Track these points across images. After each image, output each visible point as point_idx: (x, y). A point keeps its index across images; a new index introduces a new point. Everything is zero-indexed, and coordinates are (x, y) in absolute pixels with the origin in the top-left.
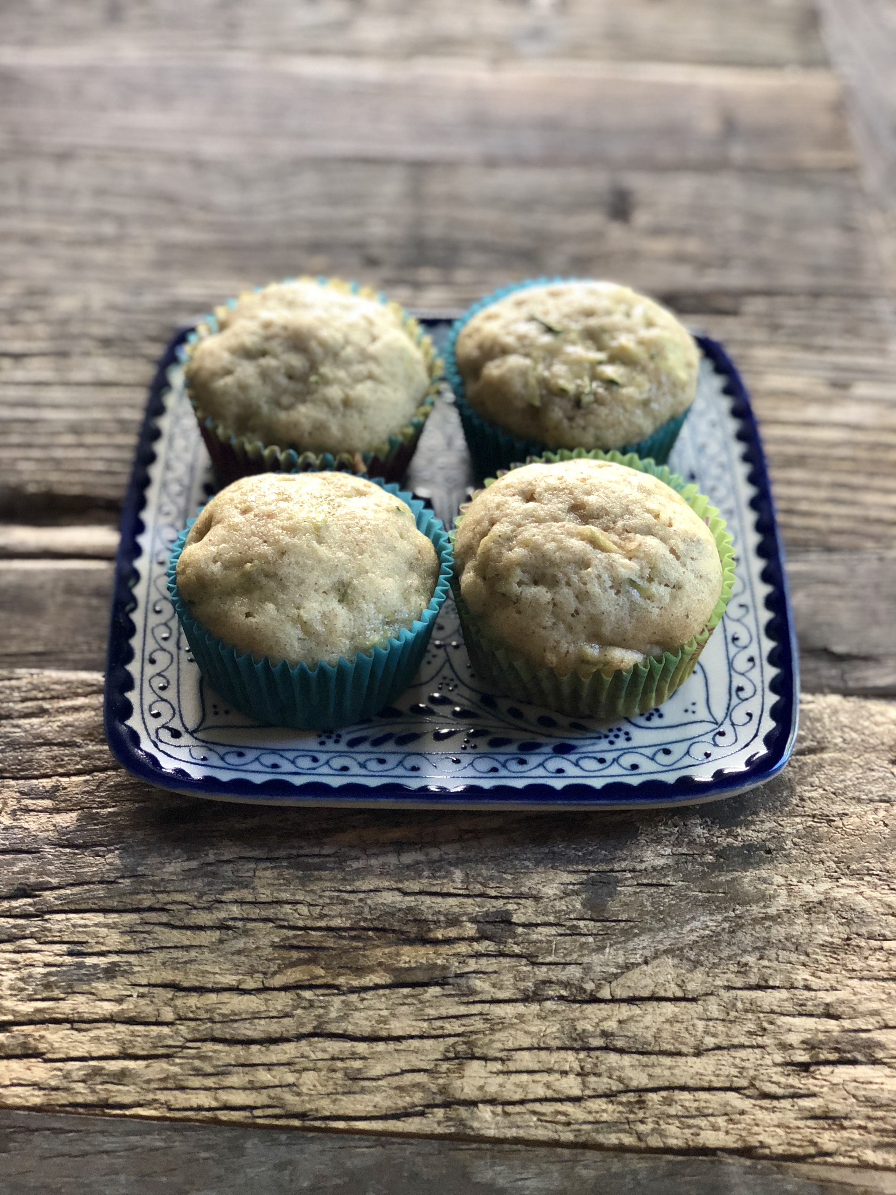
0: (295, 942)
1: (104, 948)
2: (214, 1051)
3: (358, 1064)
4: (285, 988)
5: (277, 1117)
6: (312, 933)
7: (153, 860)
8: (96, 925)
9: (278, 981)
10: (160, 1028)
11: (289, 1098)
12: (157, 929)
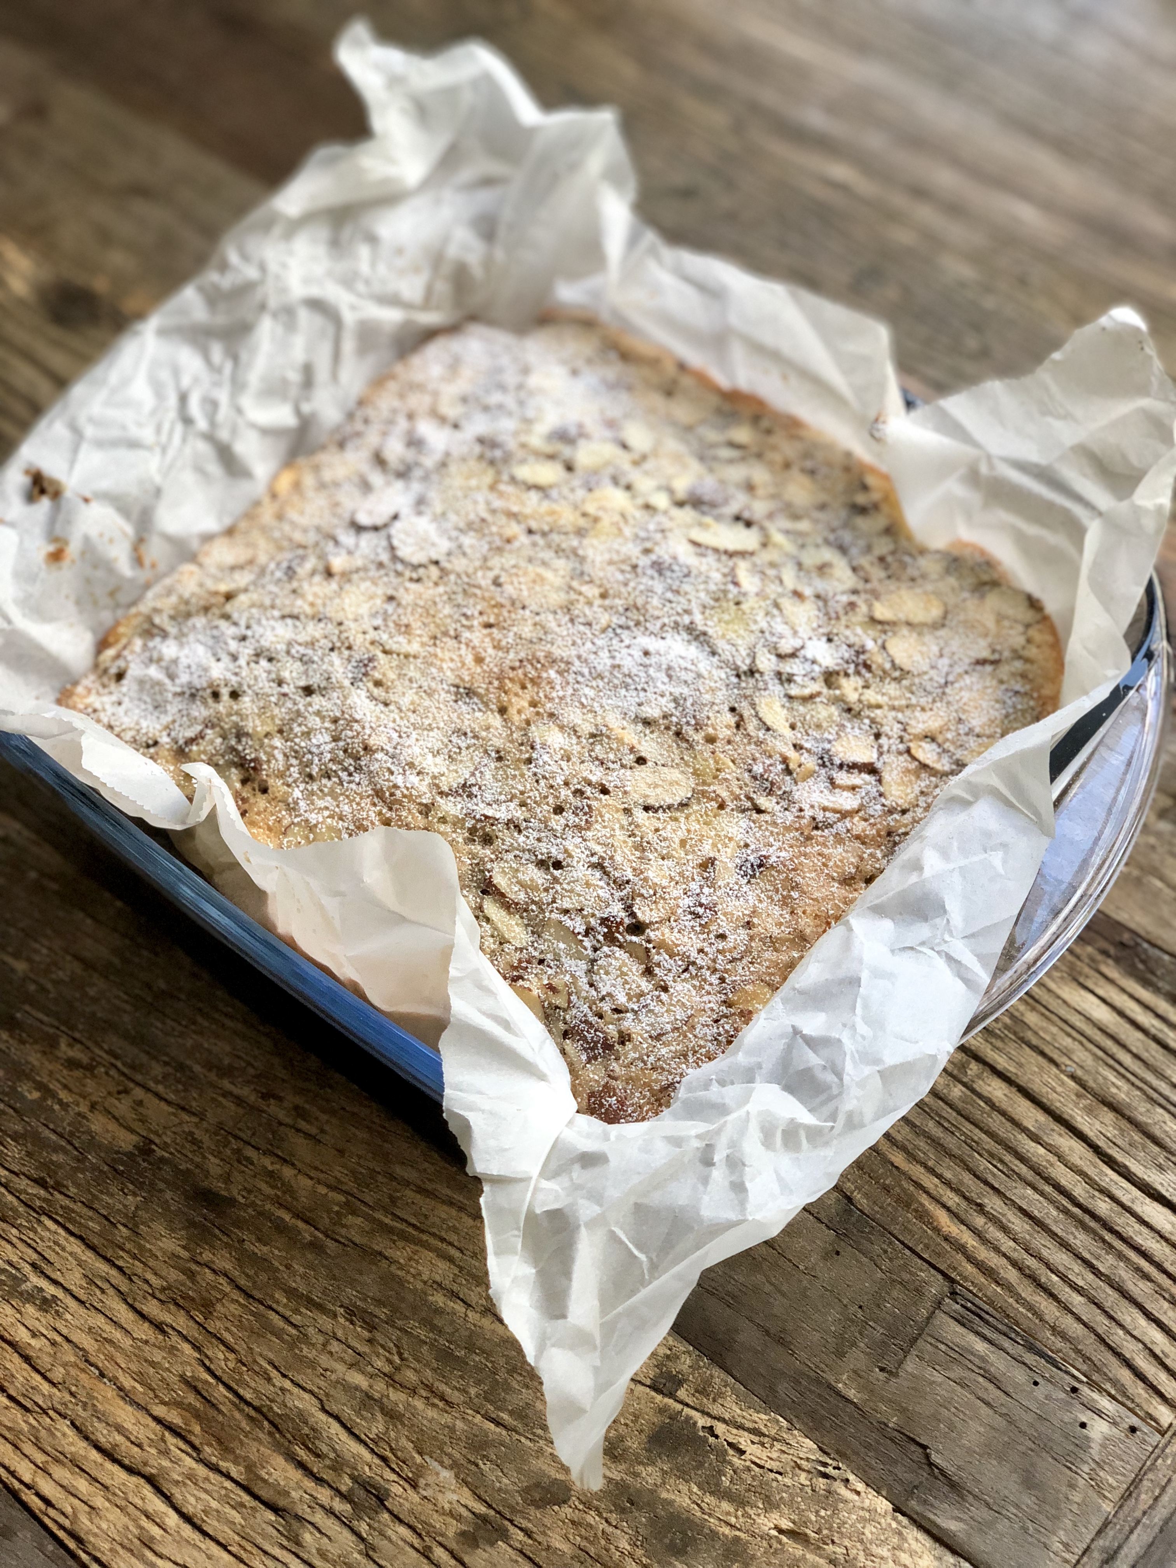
0: (200, 1386)
1: (61, 1280)
2: (64, 1435)
3: (156, 1531)
4: (158, 1420)
5: (62, 1527)
6: (221, 1388)
7: (159, 1227)
8: (71, 1254)
9: (160, 1411)
10: (42, 1381)
11: (84, 1520)
12: (111, 1291)
